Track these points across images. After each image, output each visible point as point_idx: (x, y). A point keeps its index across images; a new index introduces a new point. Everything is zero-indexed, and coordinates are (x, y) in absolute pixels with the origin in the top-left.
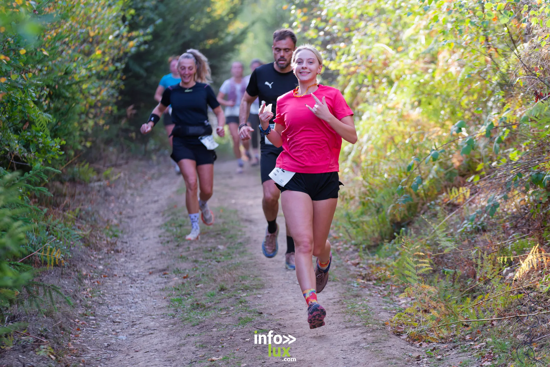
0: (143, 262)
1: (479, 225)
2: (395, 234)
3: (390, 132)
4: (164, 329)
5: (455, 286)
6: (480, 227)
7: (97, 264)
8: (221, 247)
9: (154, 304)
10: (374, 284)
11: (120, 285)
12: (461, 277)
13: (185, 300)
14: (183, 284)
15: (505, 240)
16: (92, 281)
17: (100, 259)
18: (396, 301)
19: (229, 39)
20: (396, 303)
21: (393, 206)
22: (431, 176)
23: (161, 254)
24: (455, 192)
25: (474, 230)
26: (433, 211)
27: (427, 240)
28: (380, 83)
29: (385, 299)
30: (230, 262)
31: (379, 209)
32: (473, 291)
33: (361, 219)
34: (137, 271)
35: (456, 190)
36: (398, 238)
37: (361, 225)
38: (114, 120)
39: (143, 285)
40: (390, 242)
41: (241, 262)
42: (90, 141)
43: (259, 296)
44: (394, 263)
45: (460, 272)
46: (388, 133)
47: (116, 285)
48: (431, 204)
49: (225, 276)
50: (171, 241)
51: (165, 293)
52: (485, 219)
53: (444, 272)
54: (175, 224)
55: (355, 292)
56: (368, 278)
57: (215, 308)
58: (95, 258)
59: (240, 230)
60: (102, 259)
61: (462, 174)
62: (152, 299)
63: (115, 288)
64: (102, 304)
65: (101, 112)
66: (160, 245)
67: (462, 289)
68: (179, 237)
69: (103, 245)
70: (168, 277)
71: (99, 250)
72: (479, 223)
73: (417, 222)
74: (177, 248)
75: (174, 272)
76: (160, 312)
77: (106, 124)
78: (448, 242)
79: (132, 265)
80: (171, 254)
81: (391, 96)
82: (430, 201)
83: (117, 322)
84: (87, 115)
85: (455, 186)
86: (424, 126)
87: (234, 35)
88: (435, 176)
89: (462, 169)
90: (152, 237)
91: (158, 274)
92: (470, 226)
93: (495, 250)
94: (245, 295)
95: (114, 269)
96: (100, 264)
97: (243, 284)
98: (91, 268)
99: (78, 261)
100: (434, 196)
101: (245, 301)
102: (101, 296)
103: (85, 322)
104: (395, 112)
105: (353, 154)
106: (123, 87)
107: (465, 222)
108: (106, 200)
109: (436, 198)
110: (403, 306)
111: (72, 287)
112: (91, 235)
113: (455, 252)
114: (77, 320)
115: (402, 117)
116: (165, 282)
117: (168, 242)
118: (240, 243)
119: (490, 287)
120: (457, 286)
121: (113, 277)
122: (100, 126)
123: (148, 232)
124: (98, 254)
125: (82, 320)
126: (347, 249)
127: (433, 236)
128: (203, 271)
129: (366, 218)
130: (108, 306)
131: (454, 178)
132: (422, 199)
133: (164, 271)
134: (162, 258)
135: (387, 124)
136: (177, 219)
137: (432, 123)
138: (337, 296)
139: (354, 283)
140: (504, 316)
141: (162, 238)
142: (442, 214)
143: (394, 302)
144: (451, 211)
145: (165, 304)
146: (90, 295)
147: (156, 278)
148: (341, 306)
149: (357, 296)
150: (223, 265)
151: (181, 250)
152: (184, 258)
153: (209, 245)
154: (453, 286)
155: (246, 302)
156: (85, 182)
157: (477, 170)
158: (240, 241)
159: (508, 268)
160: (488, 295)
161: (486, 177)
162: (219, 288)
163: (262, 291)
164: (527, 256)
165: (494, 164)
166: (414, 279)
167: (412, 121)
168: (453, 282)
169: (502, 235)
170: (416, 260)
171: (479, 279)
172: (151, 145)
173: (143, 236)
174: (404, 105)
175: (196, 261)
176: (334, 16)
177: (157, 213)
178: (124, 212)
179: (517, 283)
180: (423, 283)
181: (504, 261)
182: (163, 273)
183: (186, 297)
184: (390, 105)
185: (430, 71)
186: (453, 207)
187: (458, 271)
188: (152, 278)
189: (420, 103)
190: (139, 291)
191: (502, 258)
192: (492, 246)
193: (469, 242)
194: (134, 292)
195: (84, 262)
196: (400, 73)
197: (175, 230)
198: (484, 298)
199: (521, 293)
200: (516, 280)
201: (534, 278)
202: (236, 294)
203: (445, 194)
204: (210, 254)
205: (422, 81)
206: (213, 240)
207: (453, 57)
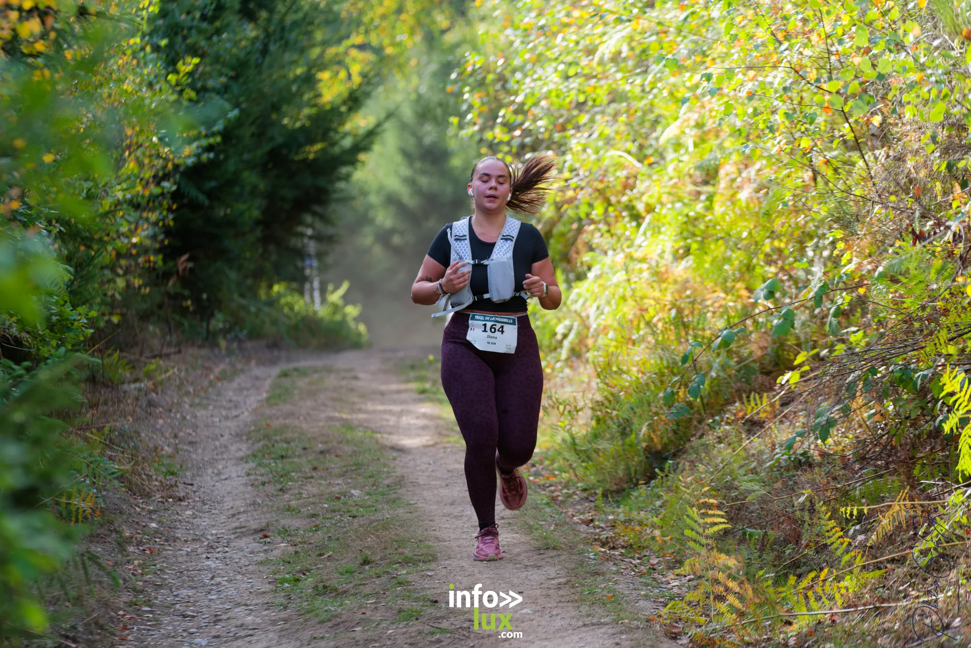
0: (223, 518)
1: (801, 455)
2: (657, 470)
3: (638, 299)
4: (271, 628)
5: (764, 556)
6: (803, 460)
7: (146, 520)
8: (356, 492)
9: (249, 586)
10: (622, 554)
11: (188, 554)
12: (776, 542)
13: (302, 580)
14: (296, 552)
15: (847, 480)
16: (141, 548)
17: (150, 512)
18: (662, 583)
19: (347, 143)
20: (663, 586)
21: (649, 425)
22: (713, 374)
23: (254, 503)
24: (755, 399)
25: (792, 464)
26: (718, 433)
27: (712, 481)
28: (619, 217)
29: (642, 580)
30: (373, 518)
31: (625, 429)
32: (796, 565)
33: (595, 446)
34: (214, 532)
35: (757, 397)
36: (662, 478)
37: (594, 455)
38: (157, 277)
39: (228, 555)
40: (647, 483)
41: (393, 519)
42: (117, 314)
43: (429, 574)
44: (656, 520)
45: (772, 534)
46: (636, 301)
47: (182, 555)
48: (714, 421)
49: (369, 540)
50: (269, 482)
51: (266, 568)
52: (809, 445)
53: (745, 534)
54: (269, 454)
55: (593, 568)
56: (611, 545)
57: (355, 594)
58: (143, 509)
59: (385, 465)
60: (155, 511)
61: (765, 370)
62: (245, 578)
63: (180, 559)
64: (161, 586)
65: (137, 264)
66: (250, 488)
67: (776, 563)
68: (282, 476)
69: (155, 489)
70: (269, 542)
72: (801, 451)
73: (691, 451)
74: (281, 493)
75: (279, 534)
76: (261, 600)
77: (145, 285)
78: (752, 484)
79: (204, 522)
80: (271, 504)
81: (639, 240)
82: (713, 415)
83: (189, 616)
84: (113, 269)
85: (755, 391)
86: (695, 290)
87: (355, 136)
88: (721, 373)
89: (766, 362)
90: (234, 475)
91: (252, 537)
92: (785, 457)
93: (832, 496)
94: (405, 572)
95: (175, 528)
96: (152, 520)
97: (402, 553)
98: (136, 526)
99: (115, 514)
100: (717, 408)
102: (159, 572)
103: (135, 616)
104: (644, 266)
105: (572, 336)
106: (171, 223)
107: (777, 450)
108: (150, 414)
109: (721, 411)
110: (675, 590)
111: (109, 558)
112: (133, 472)
113: (763, 500)
114: (121, 613)
115: (659, 277)
116: (266, 550)
117: (263, 484)
118: (388, 486)
119: (828, 558)
120: (769, 557)
121: (175, 541)
122: (135, 288)
123: (225, 467)
124: (147, 504)
125: (130, 613)
126: (570, 496)
127: (720, 474)
128: (329, 531)
129: (603, 444)
130: (171, 590)
131: (753, 377)
132: (698, 412)
133: (263, 533)
134: (256, 510)
135: (633, 286)
136: (273, 446)
137: (709, 284)
138: (563, 573)
139: (589, 552)
140: (855, 606)
141: (252, 477)
142: (736, 437)
143: (659, 585)
144: (750, 432)
145: (268, 587)
146: (140, 571)
147: (249, 544)
148: (572, 591)
149: (597, 573)
150: (362, 523)
151: (287, 496)
152: (294, 510)
153: (336, 489)
154: (760, 557)
155: (408, 583)
156: (112, 383)
157: (796, 363)
158: (387, 482)
159: (858, 527)
160: (826, 571)
161: (812, 375)
162: (360, 560)
163: (433, 565)
164: (890, 506)
165: (824, 352)
166: (700, 544)
167: (676, 282)
168: (762, 550)
169: (842, 472)
170: (703, 511)
171: (807, 546)
172: (218, 321)
173: (219, 474)
174: (661, 256)
175: (313, 516)
176: (536, 104)
177: (238, 436)
178: (181, 434)
179: (873, 551)
180: (715, 550)
181: (852, 515)
182: (260, 535)
183: (304, 574)
184: (638, 254)
185: (703, 197)
186: (754, 425)
187: (770, 532)
188: (242, 543)
189: (688, 251)
190: (221, 566)
191: (849, 508)
192: (827, 490)
193: (785, 484)
194: (213, 566)
195: (125, 517)
196: (652, 201)
197: (273, 465)
198: (817, 577)
199: (880, 569)
200: (871, 547)
201: (903, 543)
202: (389, 570)
203: (738, 404)
204: (338, 504)
205: (692, 214)
206: (340, 481)
207: (745, 174)
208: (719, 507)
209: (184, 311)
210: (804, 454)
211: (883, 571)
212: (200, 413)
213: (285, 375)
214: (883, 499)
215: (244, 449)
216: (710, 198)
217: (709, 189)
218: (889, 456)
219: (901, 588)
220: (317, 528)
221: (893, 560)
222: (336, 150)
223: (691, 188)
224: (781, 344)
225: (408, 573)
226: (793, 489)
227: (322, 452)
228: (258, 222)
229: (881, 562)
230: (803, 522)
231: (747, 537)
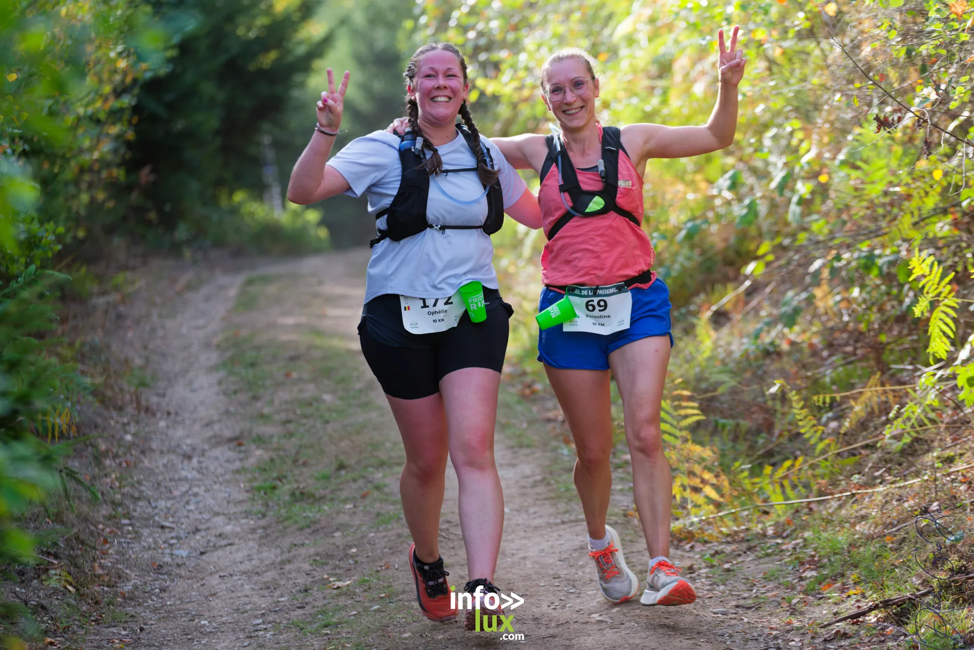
0: (197, 427)
1: (769, 344)
4: (250, 536)
5: (738, 447)
6: (771, 349)
7: (121, 433)
8: (327, 397)
9: (227, 495)
11: (165, 466)
12: (749, 432)
13: (279, 487)
14: (272, 460)
15: (817, 368)
16: (117, 461)
17: (124, 425)
19: (301, 51)
23: (227, 412)
24: (719, 290)
25: (761, 354)
26: (685, 325)
30: (347, 422)
32: (770, 454)
34: (189, 441)
35: (722, 287)
38: (118, 190)
39: (204, 465)
41: (366, 422)
42: (83, 229)
45: (745, 424)
48: (681, 313)
49: (343, 444)
50: (241, 390)
51: (242, 476)
52: (776, 335)
53: (717, 425)
54: (241, 361)
57: (332, 500)
58: (117, 422)
60: (129, 424)
61: (728, 261)
62: (223, 488)
64: (138, 499)
65: (100, 179)
66: (222, 398)
67: (750, 453)
68: (253, 384)
69: (126, 401)
70: (244, 452)
71: (120, 409)
72: (769, 341)
74: (253, 401)
75: (254, 441)
76: (238, 509)
77: (109, 198)
78: (722, 375)
79: (179, 432)
80: (243, 412)
83: (168, 527)
84: (76, 183)
85: (719, 282)
87: (309, 43)
88: (685, 265)
90: (205, 384)
91: (226, 446)
92: (753, 347)
93: (803, 385)
94: (380, 475)
95: (150, 440)
96: (126, 432)
97: (376, 457)
98: (112, 439)
99: (90, 428)
100: (682, 300)
101: (384, 486)
102: (136, 485)
103: (115, 530)
106: (132, 138)
107: (745, 340)
108: (119, 326)
109: (686, 303)
111: (87, 472)
112: (106, 385)
113: (734, 392)
114: (101, 526)
116: (241, 459)
117: (235, 392)
118: (359, 390)
119: (802, 446)
120: (743, 446)
121: (150, 453)
122: (98, 203)
123: (197, 377)
124: (121, 416)
125: (109, 527)
128: (302, 437)
130: (149, 503)
131: (716, 268)
133: (237, 441)
134: (229, 419)
136: (243, 354)
138: (538, 471)
139: (562, 449)
140: (832, 494)
141: (224, 386)
144: (716, 323)
145: (245, 496)
147: (224, 452)
148: (549, 488)
150: (336, 428)
151: (259, 404)
152: (266, 417)
153: (307, 395)
154: (733, 447)
156: (81, 297)
157: (761, 251)
158: (358, 386)
159: (830, 414)
160: (801, 459)
161: (776, 264)
162: (334, 467)
164: (861, 393)
165: (787, 242)
166: (676, 437)
168: (736, 439)
169: (811, 360)
170: (676, 403)
171: (781, 435)
172: (182, 232)
173: (191, 383)
175: (288, 422)
176: (488, 5)
177: (207, 345)
178: (151, 346)
179: (847, 438)
180: (690, 442)
181: (824, 403)
182: (235, 443)
183: (280, 481)
185: (658, 92)
186: (720, 318)
187: (742, 423)
188: (217, 452)
190: (198, 476)
191: (821, 397)
192: (796, 379)
193: (754, 374)
194: (190, 476)
195: (100, 431)
196: (609, 98)
197: (243, 372)
198: (793, 465)
199: (854, 455)
200: (845, 434)
201: (876, 429)
202: (365, 474)
203: (702, 296)
204: (309, 410)
205: (648, 108)
206: (311, 387)
207: (699, 67)
208: (690, 399)
209: (148, 223)
210: (772, 343)
211: (857, 458)
212: (170, 324)
213: (250, 282)
214: (852, 386)
215: (213, 357)
216: (665, 92)
217: (662, 83)
218: (857, 341)
219: (877, 474)
220: (291, 435)
221: (866, 447)
222: (290, 59)
223: (646, 83)
224: (743, 236)
225: (384, 477)
226: (762, 379)
227: (294, 359)
228: (217, 133)
229: (855, 449)
230: (775, 411)
231: (720, 428)
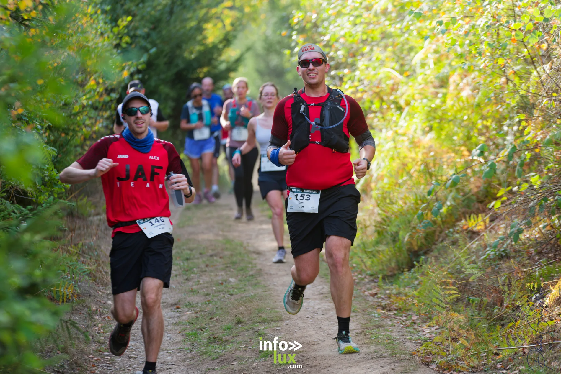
1: (503, 251)
2: (415, 263)
3: (401, 158)
4: (182, 364)
5: (481, 314)
6: (504, 254)
7: (105, 299)
8: (232, 280)
9: (169, 338)
10: (395, 314)
12: (488, 305)
13: (201, 334)
14: (197, 317)
15: (531, 266)
16: (103, 317)
17: (107, 295)
18: (419, 331)
19: (223, 67)
20: (420, 333)
21: (410, 235)
22: (448, 203)
24: (474, 218)
25: (497, 257)
26: (452, 239)
27: (449, 268)
28: (389, 108)
29: (408, 330)
30: (243, 295)
31: (395, 238)
32: (501, 319)
33: (377, 248)
35: (475, 216)
36: (418, 267)
37: (377, 255)
40: (409, 270)
41: (255, 295)
43: (278, 328)
44: (415, 293)
45: (487, 300)
46: (400, 159)
48: (449, 232)
49: (241, 308)
50: (180, 275)
51: (178, 327)
52: (507, 245)
53: (469, 300)
54: (180, 257)
55: (377, 323)
56: (388, 308)
57: (233, 342)
58: (103, 293)
59: (250, 263)
61: (480, 200)
67: (489, 317)
68: (187, 271)
70: (180, 311)
71: (106, 285)
72: (502, 249)
73: (435, 250)
74: (187, 281)
75: (186, 306)
76: (176, 347)
78: (473, 270)
80: (180, 288)
81: (402, 122)
82: (448, 228)
83: (132, 358)
84: (82, 147)
85: (474, 213)
86: (436, 153)
87: (228, 62)
88: (453, 203)
89: (480, 195)
91: (169, 309)
92: (493, 253)
93: (523, 277)
94: (263, 328)
96: (108, 299)
97: (261, 316)
98: (99, 303)
99: (86, 296)
100: (451, 223)
101: (264, 334)
103: (100, 358)
104: (405, 138)
107: (488, 249)
108: (107, 235)
109: (454, 226)
110: (428, 335)
111: (83, 323)
112: (97, 271)
113: (480, 280)
114: (91, 356)
115: (414, 144)
116: (178, 316)
117: (176, 276)
118: (252, 275)
119: (520, 314)
120: (484, 314)
124: (105, 289)
125: (96, 356)
126: (362, 279)
127: (453, 264)
128: (216, 304)
129: (382, 247)
131: (472, 204)
132: (440, 226)
134: (172, 292)
135: (398, 151)
136: (182, 252)
137: (444, 148)
138: (359, 327)
139: (375, 313)
140: (537, 343)
142: (463, 241)
143: (417, 332)
144: (471, 238)
145: (180, 338)
146: (102, 331)
147: (167, 313)
148: (365, 337)
149: (380, 326)
150: (236, 298)
151: (190, 283)
152: (195, 291)
153: (219, 278)
154: (479, 314)
156: (83, 216)
157: (498, 195)
158: (251, 273)
159: (538, 295)
160: (519, 322)
161: (508, 203)
162: (235, 321)
163: (280, 324)
164: (557, 282)
165: (515, 189)
166: (442, 307)
167: (424, 148)
168: (480, 310)
169: (527, 262)
170: (443, 287)
171: (507, 307)
174: (415, 132)
175: (207, 295)
176: (337, 41)
179: (548, 309)
180: (451, 311)
181: (534, 287)
182: (175, 307)
183: (202, 330)
184: (401, 131)
185: (440, 95)
186: (473, 234)
187: (484, 299)
189: (431, 128)
191: (532, 284)
192: (518, 273)
193: (493, 269)
195: (92, 298)
196: (409, 99)
197: (182, 264)
198: (514, 326)
199: (552, 320)
200: (546, 307)
202: (253, 327)
203: (463, 221)
204: (221, 287)
205: (433, 106)
206: (223, 273)
207: (465, 81)
208: (453, 284)
211: (554, 321)
213: (188, 209)
214: (553, 278)
216: (445, 95)
217: (444, 90)
218: (556, 251)
220: (209, 302)
222: (216, 71)
223: (433, 90)
224: (489, 185)
225: (265, 329)
226: (498, 272)
227: (211, 256)
229: (552, 316)
230: (505, 292)
231: (471, 302)
